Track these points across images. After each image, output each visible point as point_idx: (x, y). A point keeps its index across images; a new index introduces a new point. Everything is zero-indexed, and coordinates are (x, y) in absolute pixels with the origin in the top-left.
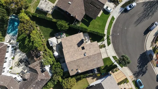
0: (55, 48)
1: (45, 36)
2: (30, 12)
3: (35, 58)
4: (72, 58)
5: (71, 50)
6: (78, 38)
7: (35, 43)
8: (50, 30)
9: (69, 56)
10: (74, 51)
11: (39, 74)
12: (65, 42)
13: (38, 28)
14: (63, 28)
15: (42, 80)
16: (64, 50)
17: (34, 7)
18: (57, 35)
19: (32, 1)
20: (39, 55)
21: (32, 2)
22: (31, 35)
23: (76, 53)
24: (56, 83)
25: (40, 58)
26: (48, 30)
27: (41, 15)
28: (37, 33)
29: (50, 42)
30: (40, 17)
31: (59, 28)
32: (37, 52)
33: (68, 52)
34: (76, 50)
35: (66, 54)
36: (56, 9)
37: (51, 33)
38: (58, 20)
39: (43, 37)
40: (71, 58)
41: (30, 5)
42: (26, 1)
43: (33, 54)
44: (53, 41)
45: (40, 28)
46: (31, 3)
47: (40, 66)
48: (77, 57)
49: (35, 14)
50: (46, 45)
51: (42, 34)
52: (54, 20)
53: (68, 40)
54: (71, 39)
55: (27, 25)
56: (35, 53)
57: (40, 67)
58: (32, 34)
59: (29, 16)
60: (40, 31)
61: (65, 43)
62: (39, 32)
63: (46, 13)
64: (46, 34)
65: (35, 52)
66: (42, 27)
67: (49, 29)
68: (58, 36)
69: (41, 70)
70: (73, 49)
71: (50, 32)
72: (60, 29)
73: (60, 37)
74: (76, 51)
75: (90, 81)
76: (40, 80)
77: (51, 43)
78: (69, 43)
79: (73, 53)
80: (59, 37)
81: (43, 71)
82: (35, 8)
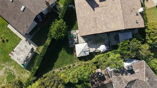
0: (92, 50)
1: (71, 61)
2: (28, 79)
3: (105, 82)
4: (118, 17)
5: (103, 19)
6: (82, 7)
7: (83, 76)
8: (63, 52)
9: (112, 24)
10: (105, 13)
11: (137, 78)
12: (86, 29)
13: (57, 70)
14: (63, 28)
15: (147, 75)
16: (101, 30)
17: (22, 72)
18: (72, 43)
19: (11, 74)
20: (101, 75)
21: (14, 73)
22: (68, 81)
23: (110, 11)
24: (153, 54)
25: (106, 75)
26: (63, 55)
27: (37, 61)
28: (64, 73)
29: (83, 55)
30: (39, 64)
31: (63, 35)
32: (95, 78)
33: (106, 24)
34: (104, 9)
35: (108, 28)
36: (31, 38)
37: (68, 53)
38: (48, 35)
39: (71, 65)
40: (117, 19)
41: (17, 78)
42: (9, 82)
43: (99, 85)
44: (82, 49)
45: (58, 68)
46: (14, 76)
47: (122, 75)
48: (116, 9)
49: (33, 72)
50: (86, 61)
51: (67, 66)
52: (48, 41)
53: (84, 24)
54: (83, 19)
55: (48, 84)
56: (96, 81)
57: (124, 74)
58: (66, 80)
59: (34, 81)
60: (62, 68)
61: (88, 30)
62: (62, 70)
63: (34, 55)
64: (68, 60)
65: (94, 80)
66: (56, 64)
67: (60, 53)
68: (74, 41)
69: (129, 74)
70: (100, 16)
71: (66, 53)
72: (64, 33)
73: (75, 38)
74: (105, 11)
75: (150, 4)
76: (147, 79)
77: (85, 52)
78: (89, 23)
79: (109, 15)
80: (76, 40)
81: (131, 71)
82: (24, 70)
